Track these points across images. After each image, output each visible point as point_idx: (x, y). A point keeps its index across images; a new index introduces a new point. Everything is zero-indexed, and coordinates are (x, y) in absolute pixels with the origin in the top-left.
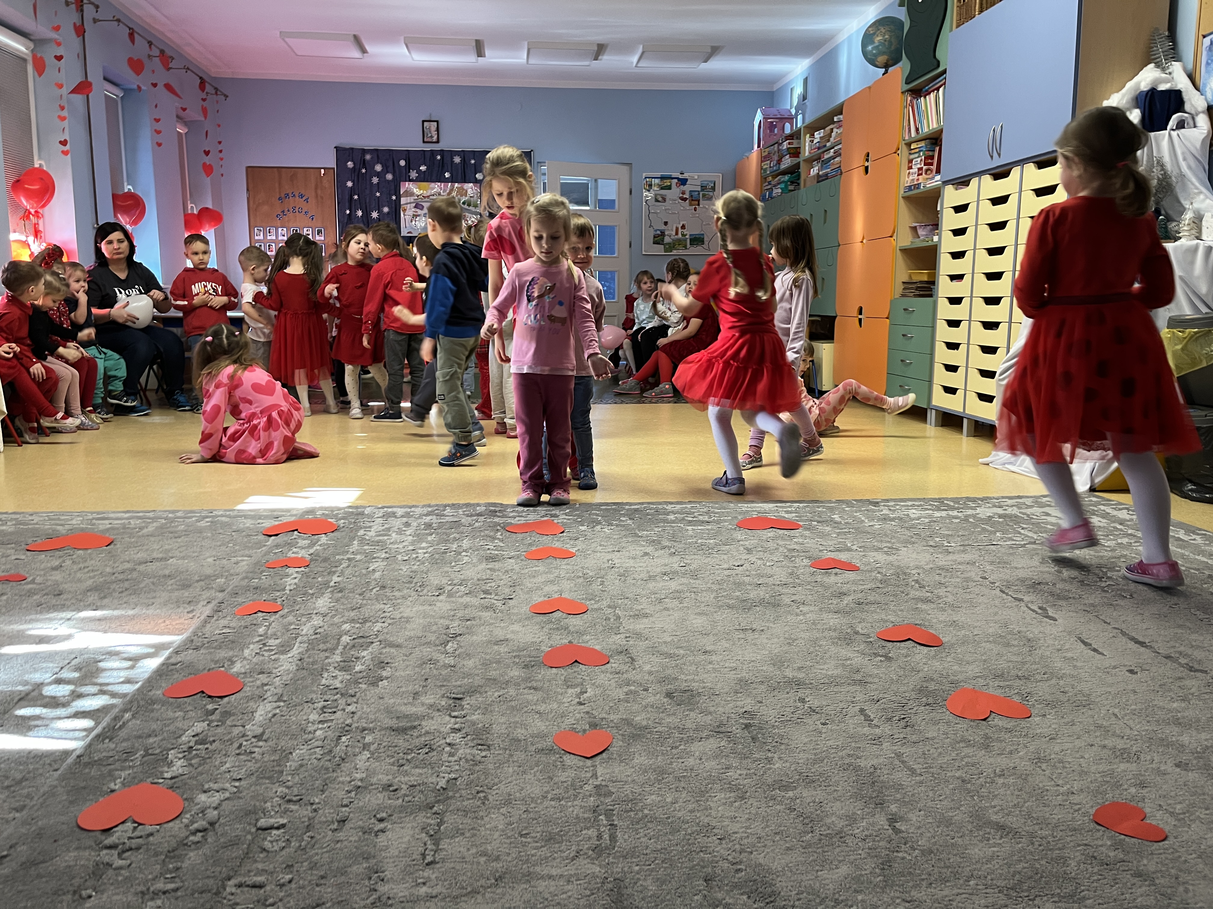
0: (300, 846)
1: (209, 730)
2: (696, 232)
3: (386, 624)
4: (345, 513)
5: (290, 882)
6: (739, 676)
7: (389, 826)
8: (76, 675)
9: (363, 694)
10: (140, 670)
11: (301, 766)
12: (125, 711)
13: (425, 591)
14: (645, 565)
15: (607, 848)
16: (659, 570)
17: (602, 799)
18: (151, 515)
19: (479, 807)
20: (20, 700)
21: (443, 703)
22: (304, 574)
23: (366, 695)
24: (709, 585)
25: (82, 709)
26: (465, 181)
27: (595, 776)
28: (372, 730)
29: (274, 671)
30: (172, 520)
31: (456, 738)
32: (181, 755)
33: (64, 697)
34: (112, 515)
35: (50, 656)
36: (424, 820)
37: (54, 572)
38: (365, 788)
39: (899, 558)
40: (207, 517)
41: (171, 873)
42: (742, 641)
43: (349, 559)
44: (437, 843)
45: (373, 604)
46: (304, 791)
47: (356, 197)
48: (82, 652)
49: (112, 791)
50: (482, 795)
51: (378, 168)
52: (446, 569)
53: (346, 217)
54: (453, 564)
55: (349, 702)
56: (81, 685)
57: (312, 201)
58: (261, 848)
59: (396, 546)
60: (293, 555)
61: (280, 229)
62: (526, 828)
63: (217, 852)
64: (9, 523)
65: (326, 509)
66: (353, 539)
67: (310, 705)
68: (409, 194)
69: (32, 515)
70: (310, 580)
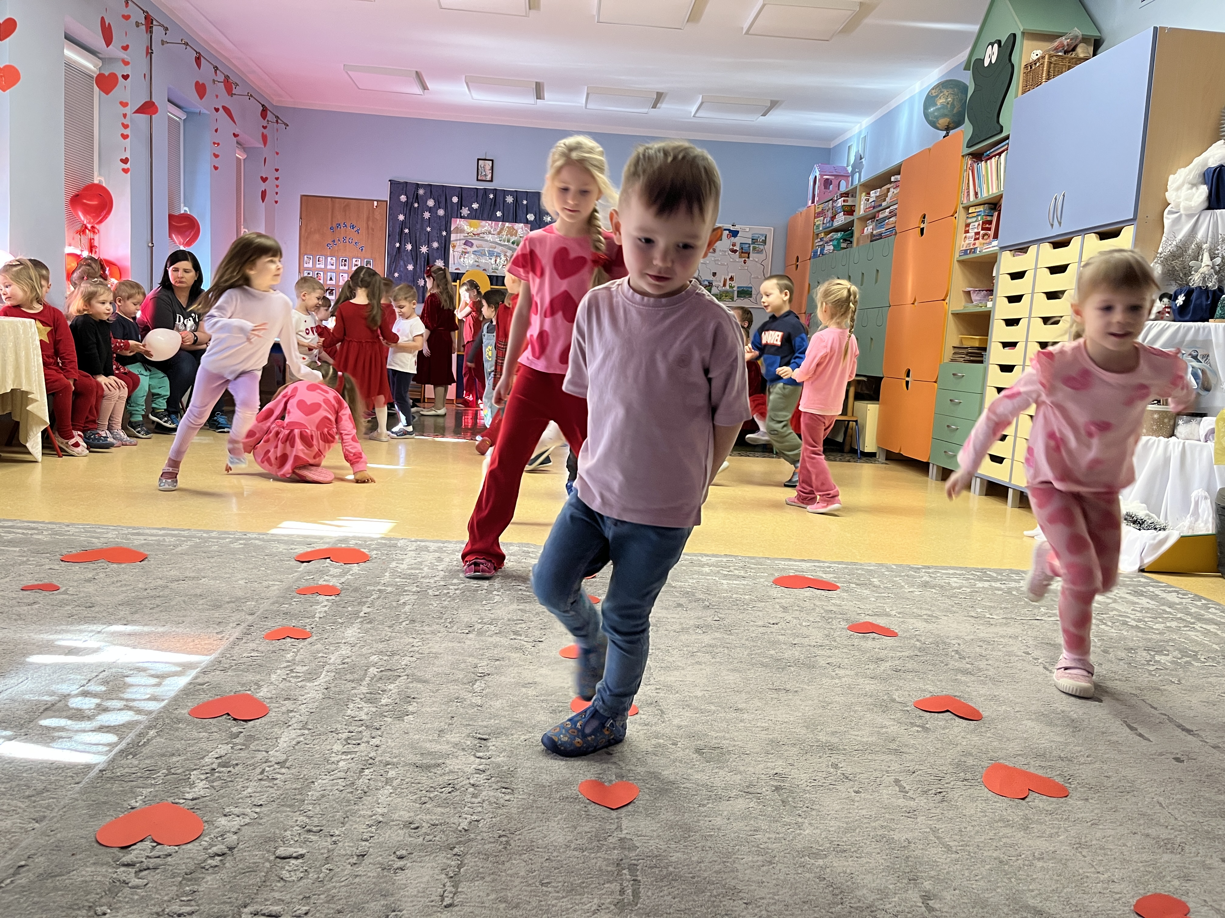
0: (319, 877)
1: (232, 753)
2: (744, 284)
3: (414, 659)
4: (378, 544)
5: (306, 914)
6: (771, 737)
7: (409, 865)
8: (103, 688)
9: (388, 728)
10: (166, 688)
11: (323, 796)
12: (150, 727)
13: (455, 628)
14: (678, 616)
15: (629, 904)
16: (692, 622)
17: (626, 853)
18: (186, 533)
19: (500, 851)
20: (46, 709)
21: (469, 743)
22: (334, 602)
23: (391, 729)
24: (743, 641)
25: (107, 724)
26: (516, 220)
27: (619, 828)
28: (395, 765)
29: (300, 698)
30: (205, 540)
31: (480, 779)
32: (203, 777)
33: (90, 709)
34: (147, 531)
35: (78, 668)
36: (445, 861)
37: (87, 584)
38: (386, 823)
39: (939, 627)
40: (241, 539)
41: (187, 895)
42: (775, 701)
43: (379, 590)
44: (456, 886)
45: (401, 638)
46: (324, 822)
47: (407, 231)
48: (110, 666)
49: (132, 808)
50: (504, 839)
51: (431, 203)
52: (476, 607)
53: (395, 250)
54: (484, 602)
55: (373, 735)
56: (107, 699)
57: (363, 231)
58: (279, 877)
59: (428, 580)
60: (325, 583)
61: (329, 258)
62: (548, 877)
63: (235, 877)
64: (45, 533)
65: (359, 538)
66: (385, 570)
67: (334, 734)
68: (459, 230)
69: (68, 526)
70: (340, 609)
